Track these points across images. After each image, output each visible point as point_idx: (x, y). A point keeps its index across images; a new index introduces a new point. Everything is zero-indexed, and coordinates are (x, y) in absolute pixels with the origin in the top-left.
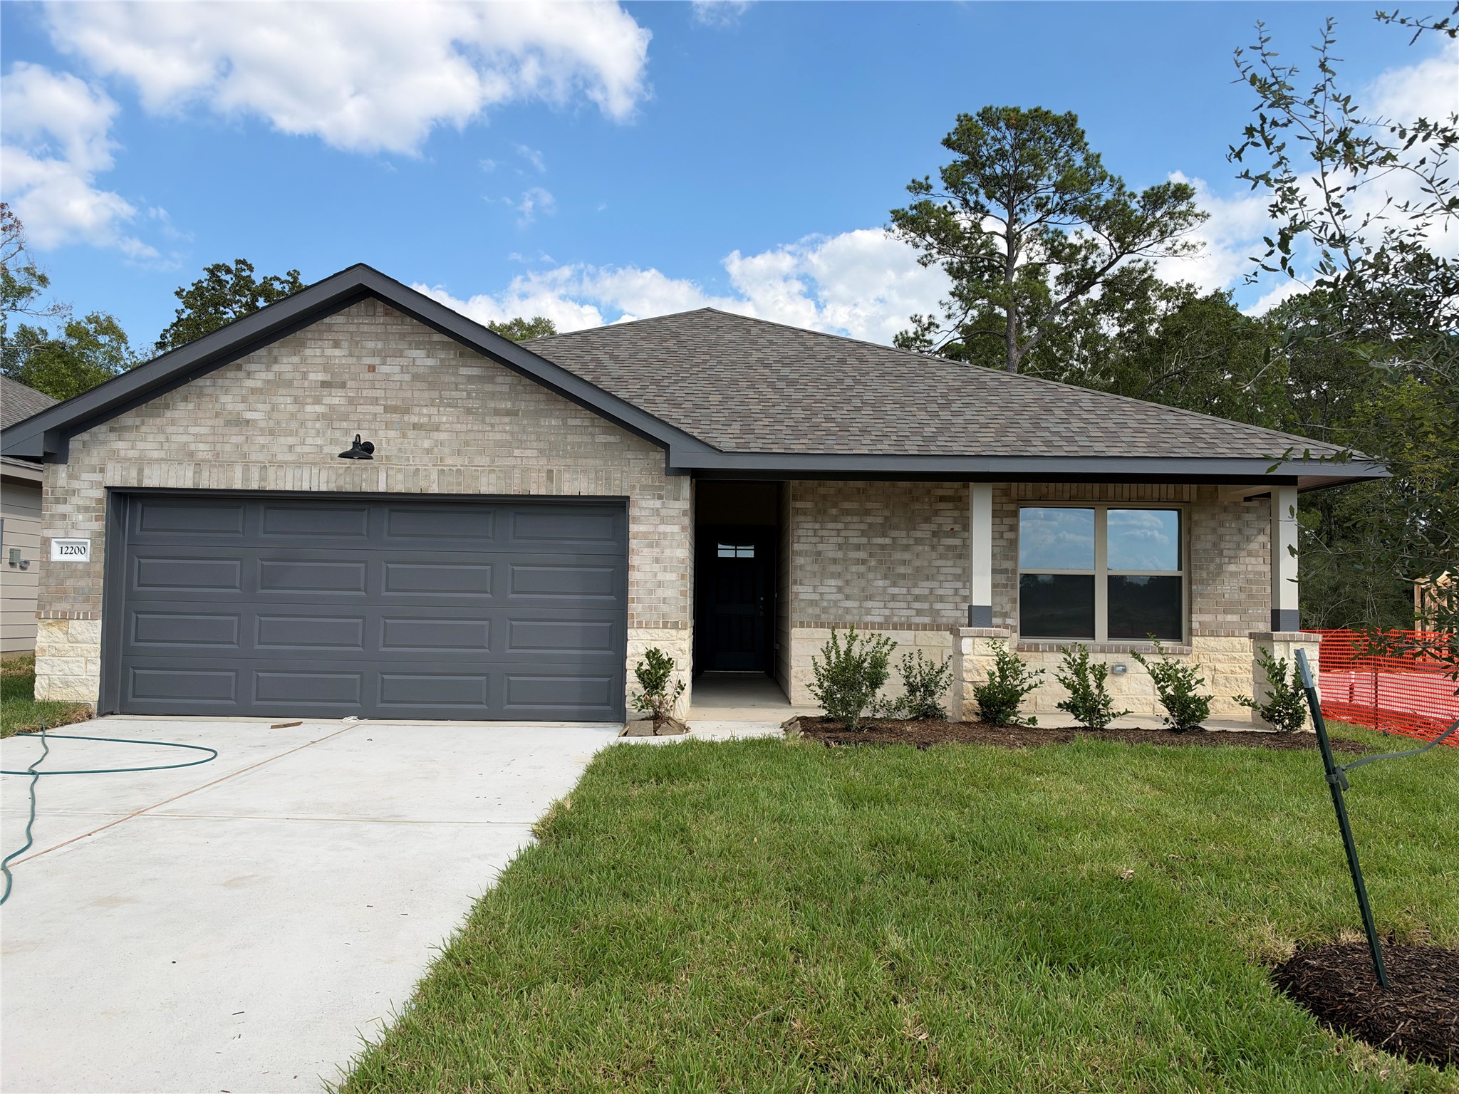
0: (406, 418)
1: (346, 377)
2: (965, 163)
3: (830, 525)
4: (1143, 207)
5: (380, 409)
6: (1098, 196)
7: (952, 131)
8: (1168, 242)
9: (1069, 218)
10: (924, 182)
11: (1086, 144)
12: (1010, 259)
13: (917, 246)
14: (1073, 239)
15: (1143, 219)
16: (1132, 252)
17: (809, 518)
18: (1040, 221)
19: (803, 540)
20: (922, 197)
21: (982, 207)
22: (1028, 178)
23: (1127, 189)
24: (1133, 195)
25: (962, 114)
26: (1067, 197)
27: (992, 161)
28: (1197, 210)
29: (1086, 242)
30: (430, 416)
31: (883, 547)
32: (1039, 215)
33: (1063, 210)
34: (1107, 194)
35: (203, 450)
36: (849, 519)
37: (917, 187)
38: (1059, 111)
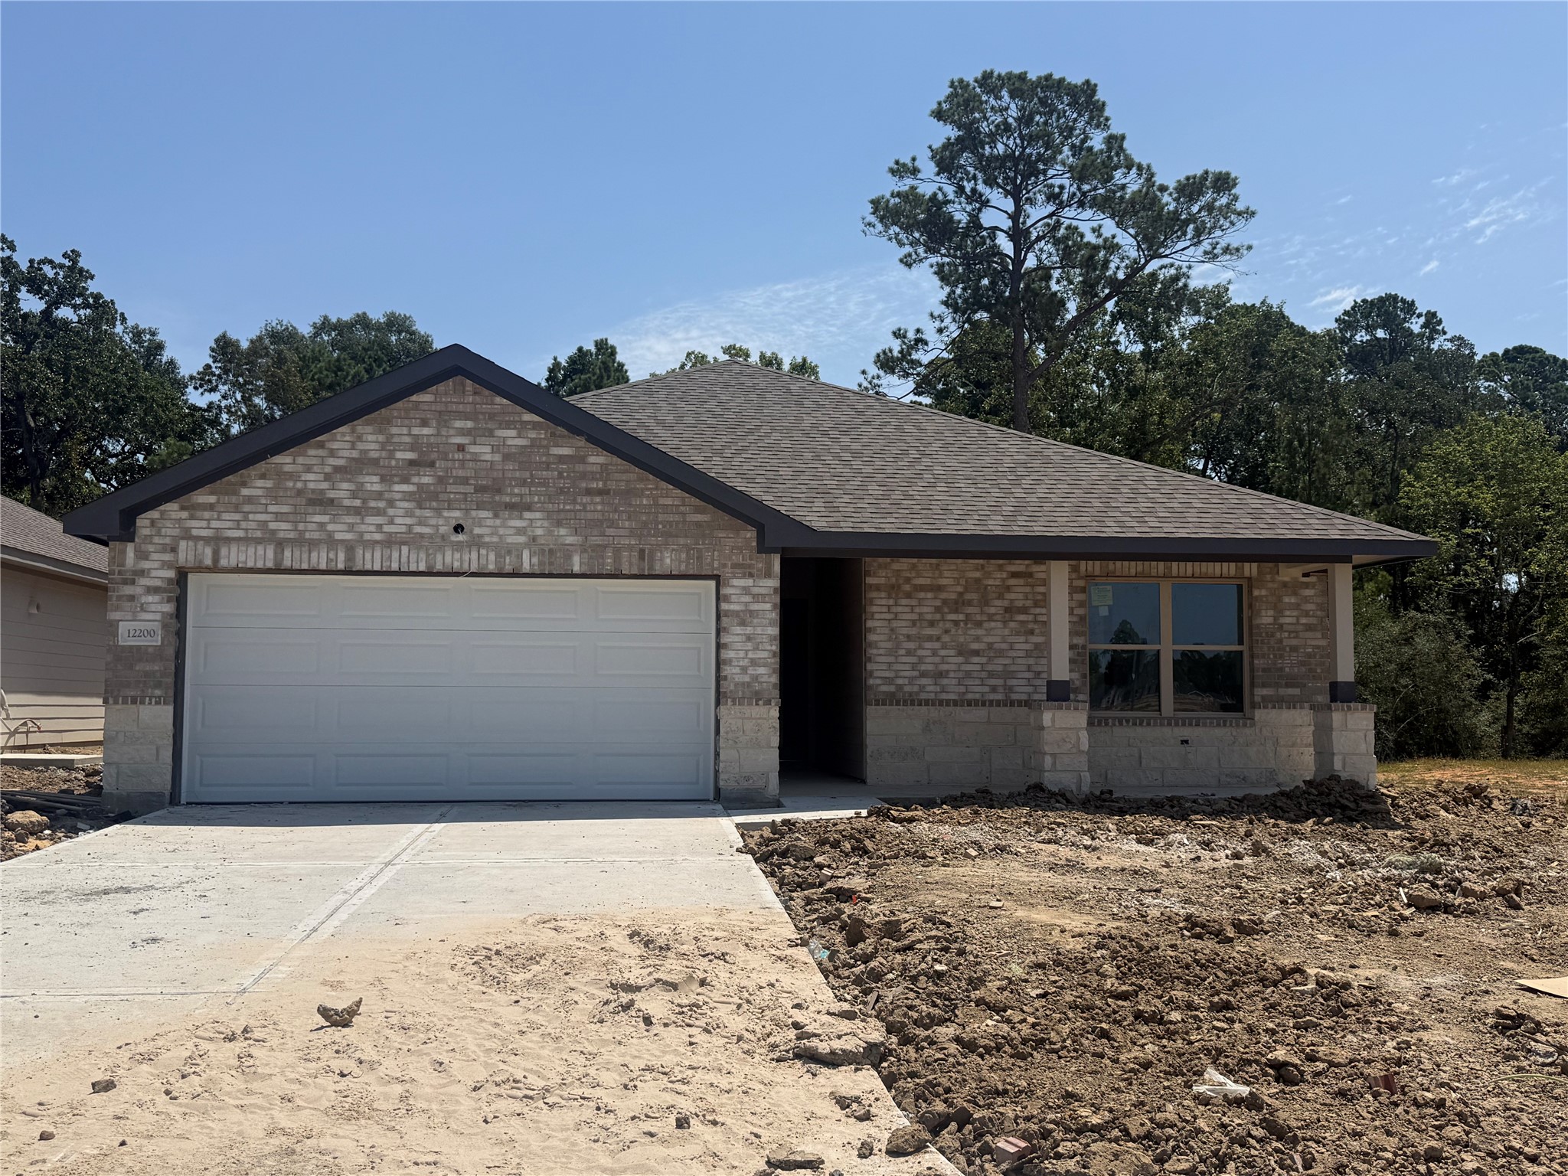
0: (497, 498)
1: (434, 456)
2: (959, 139)
3: (904, 602)
4: (1176, 200)
5: (470, 489)
6: (1123, 187)
7: (942, 98)
8: (1206, 245)
9: (1088, 213)
10: (910, 165)
11: (1107, 119)
12: (1019, 261)
13: (901, 244)
14: (1090, 237)
15: (1176, 213)
16: (1161, 256)
17: (883, 595)
18: (1050, 216)
19: (877, 616)
20: (908, 182)
21: (981, 195)
22: (1037, 161)
23: (1159, 180)
24: (1163, 189)
25: (956, 79)
26: (1086, 187)
27: (993, 138)
28: (1240, 206)
29: (1106, 240)
30: (521, 495)
31: (956, 623)
32: (1051, 208)
33: (1081, 204)
34: (1133, 184)
35: (284, 528)
36: (922, 595)
37: (900, 170)
38: (1076, 79)
